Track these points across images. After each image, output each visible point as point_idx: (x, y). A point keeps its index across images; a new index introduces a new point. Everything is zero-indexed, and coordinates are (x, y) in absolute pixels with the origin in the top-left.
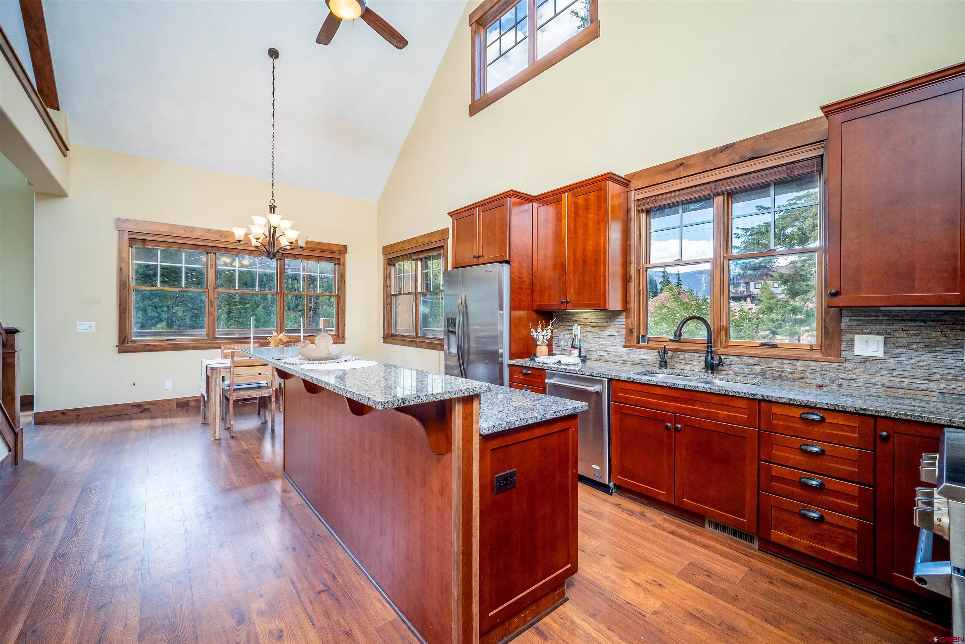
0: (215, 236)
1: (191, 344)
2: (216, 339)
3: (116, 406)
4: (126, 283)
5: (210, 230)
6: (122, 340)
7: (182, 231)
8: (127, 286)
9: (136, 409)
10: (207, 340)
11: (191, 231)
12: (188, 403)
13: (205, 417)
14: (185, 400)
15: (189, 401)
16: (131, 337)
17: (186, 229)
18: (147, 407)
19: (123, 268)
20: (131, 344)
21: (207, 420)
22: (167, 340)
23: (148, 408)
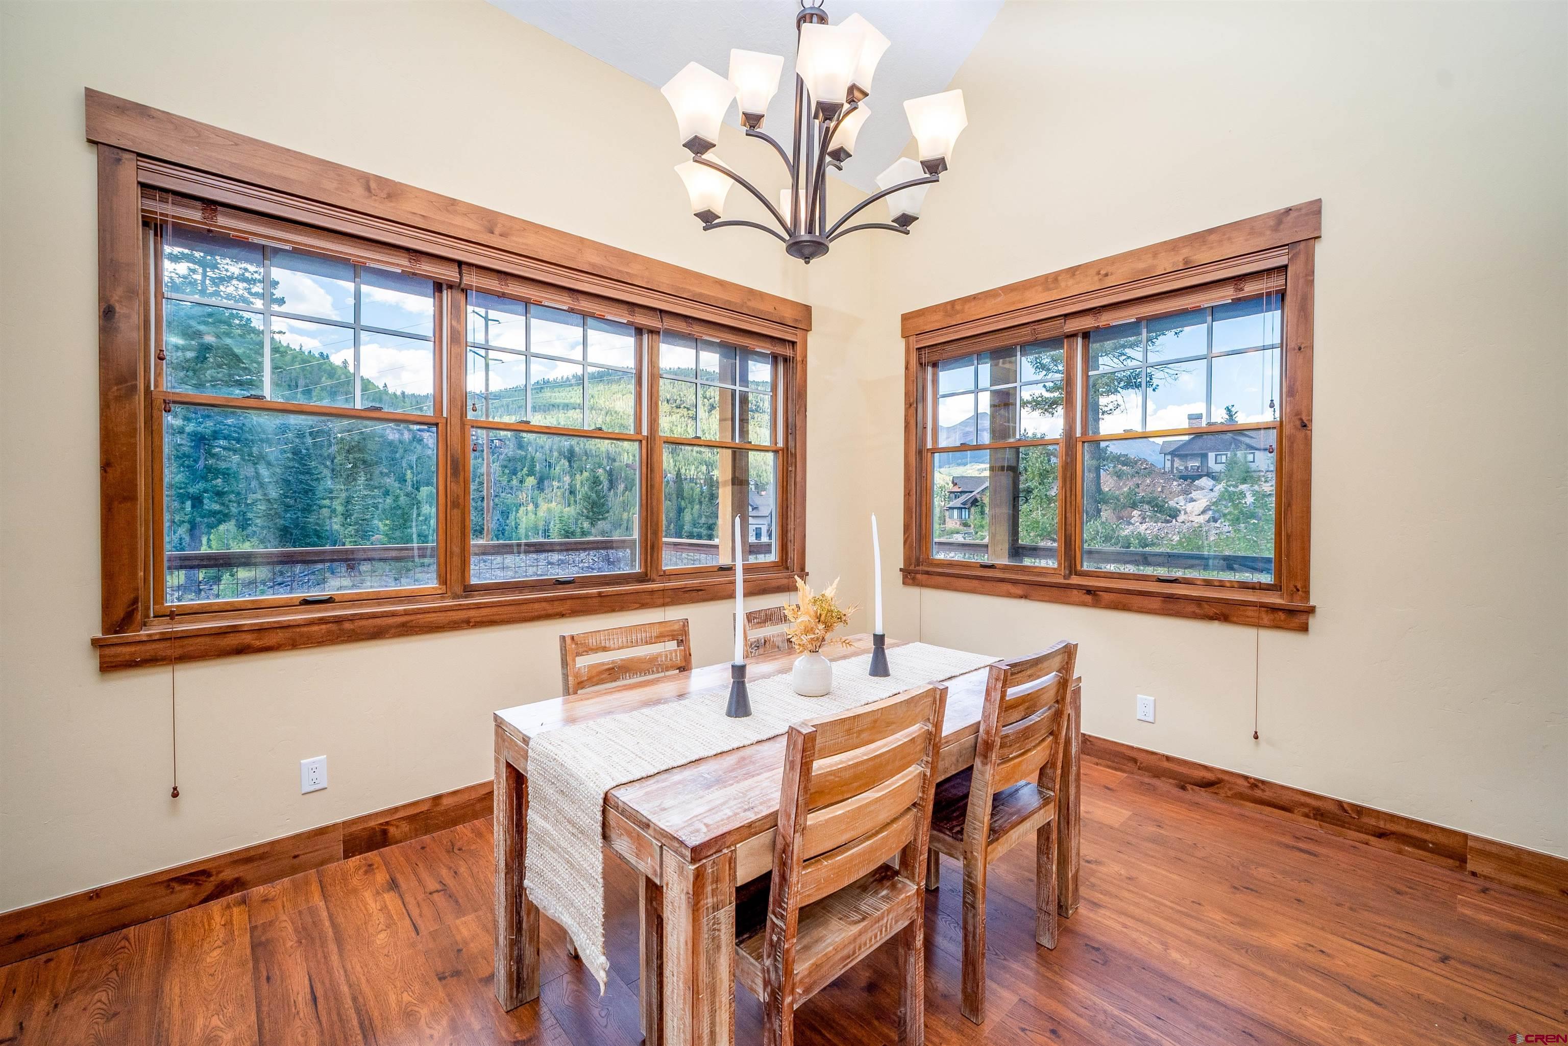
0: (470, 225)
1: (393, 614)
2: (469, 590)
3: (96, 894)
4: (134, 376)
5: (453, 202)
6: (119, 612)
7: (359, 190)
8: (134, 388)
9: (185, 892)
10: (442, 596)
11: (389, 196)
12: (385, 832)
13: (519, 979)
14: (372, 824)
15: (387, 823)
16: (160, 597)
17: (373, 185)
18: (229, 874)
19: (118, 308)
20: (156, 629)
21: (526, 992)
22: (306, 602)
23: (237, 880)
